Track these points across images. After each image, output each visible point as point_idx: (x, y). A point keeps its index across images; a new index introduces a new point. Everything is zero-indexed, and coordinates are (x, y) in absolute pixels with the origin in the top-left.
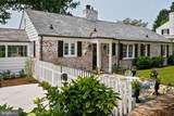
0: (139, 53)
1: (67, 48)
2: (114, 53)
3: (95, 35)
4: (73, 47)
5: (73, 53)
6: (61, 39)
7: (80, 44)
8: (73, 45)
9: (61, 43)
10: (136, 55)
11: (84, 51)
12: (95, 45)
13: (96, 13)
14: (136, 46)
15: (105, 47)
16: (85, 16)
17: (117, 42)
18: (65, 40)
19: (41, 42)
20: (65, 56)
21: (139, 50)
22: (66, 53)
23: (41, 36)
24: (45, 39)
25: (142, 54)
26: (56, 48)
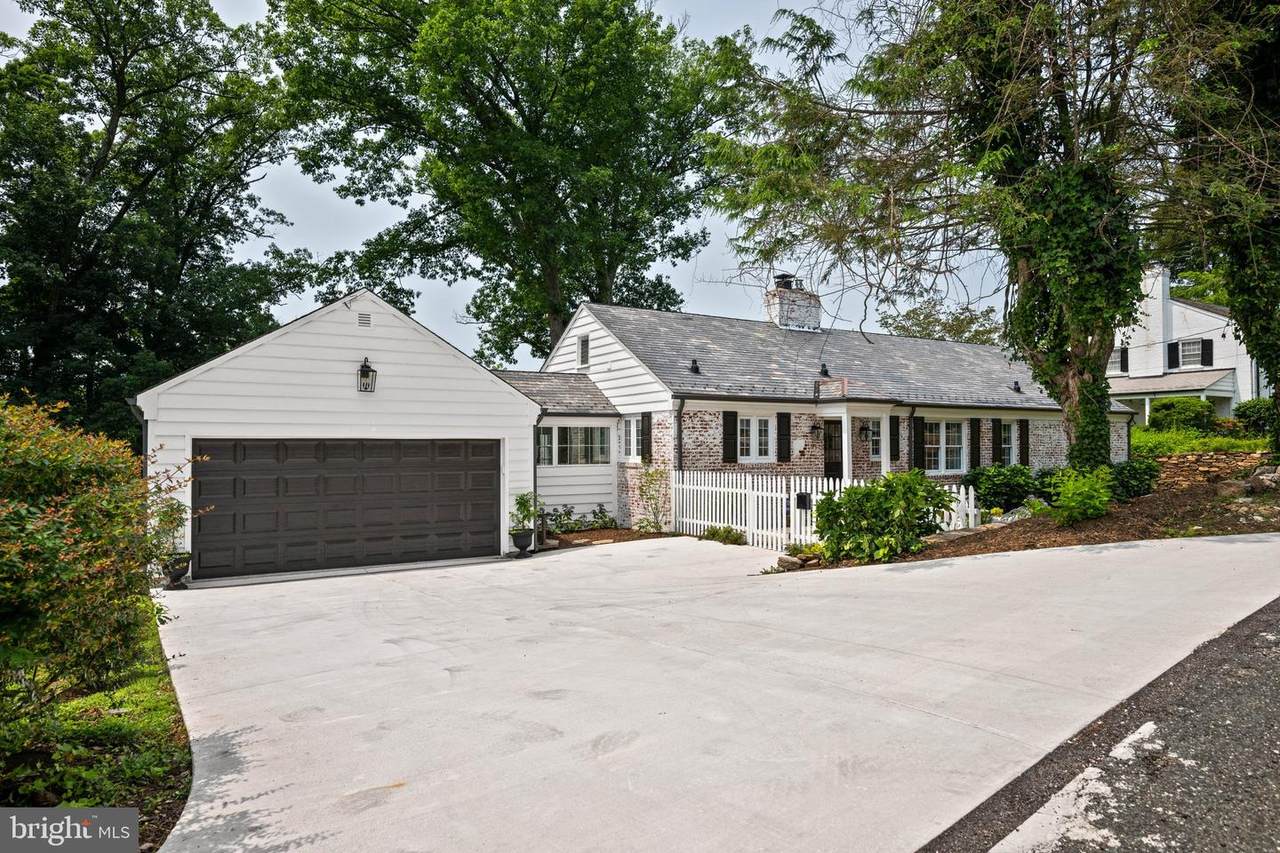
0: (986, 454)
1: (746, 433)
2: (895, 455)
3: (831, 390)
4: (763, 432)
5: (763, 452)
6: (730, 406)
7: (784, 420)
8: (764, 424)
9: (730, 419)
10: (975, 460)
11: (797, 445)
12: (838, 423)
13: (814, 298)
14: (975, 425)
15: (864, 429)
16: (774, 314)
17: (903, 413)
18: (743, 410)
19: (679, 417)
20: (742, 460)
21: (986, 443)
22: (746, 452)
23: (681, 397)
24: (691, 405)
25: (1000, 455)
26: (715, 435)
